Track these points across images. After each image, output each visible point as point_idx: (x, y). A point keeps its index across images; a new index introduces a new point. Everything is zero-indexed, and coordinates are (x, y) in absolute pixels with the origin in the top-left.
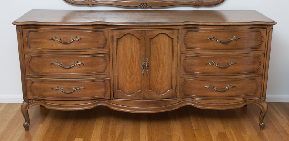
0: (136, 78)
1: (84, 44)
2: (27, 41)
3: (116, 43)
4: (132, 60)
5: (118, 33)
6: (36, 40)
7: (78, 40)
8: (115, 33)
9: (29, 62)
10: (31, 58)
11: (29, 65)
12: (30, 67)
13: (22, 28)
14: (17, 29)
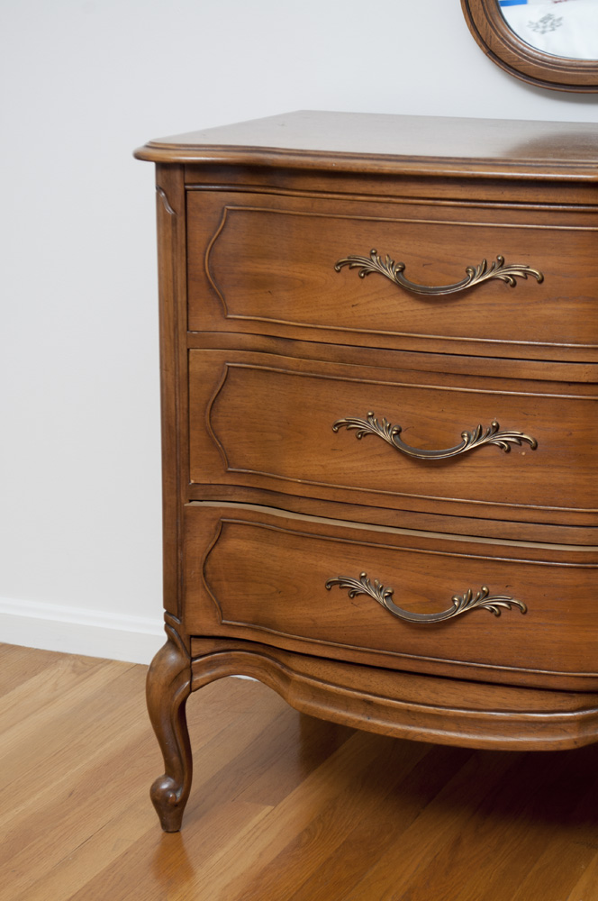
1: (546, 312)
6: (261, 267)
7: (512, 283)
9: (214, 401)
10: (226, 380)
11: (210, 420)
12: (217, 437)
13: (185, 184)
14: (161, 188)
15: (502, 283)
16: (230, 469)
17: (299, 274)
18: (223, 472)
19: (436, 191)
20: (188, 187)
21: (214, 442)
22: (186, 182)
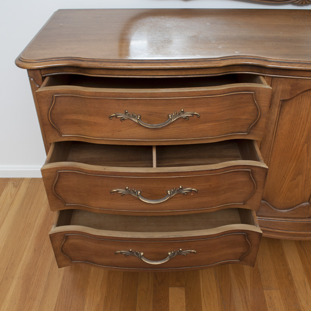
0: (306, 180)
1: (201, 127)
2: (52, 119)
3: (277, 109)
4: (306, 145)
5: (288, 87)
6: (74, 117)
7: (187, 119)
8: (280, 87)
9: (55, 185)
10: (59, 176)
11: (55, 191)
12: (59, 196)
13: (42, 75)
14: (31, 77)
15: (183, 119)
16: (66, 205)
17: (93, 120)
18: (64, 206)
19: (153, 73)
20: (43, 76)
21: (58, 198)
22: (42, 74)
